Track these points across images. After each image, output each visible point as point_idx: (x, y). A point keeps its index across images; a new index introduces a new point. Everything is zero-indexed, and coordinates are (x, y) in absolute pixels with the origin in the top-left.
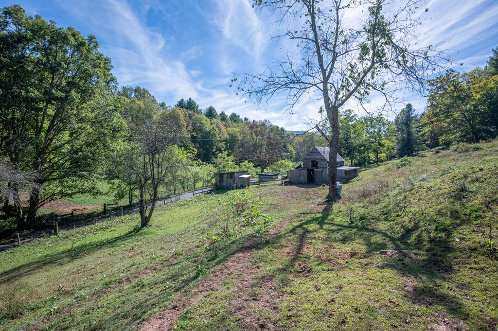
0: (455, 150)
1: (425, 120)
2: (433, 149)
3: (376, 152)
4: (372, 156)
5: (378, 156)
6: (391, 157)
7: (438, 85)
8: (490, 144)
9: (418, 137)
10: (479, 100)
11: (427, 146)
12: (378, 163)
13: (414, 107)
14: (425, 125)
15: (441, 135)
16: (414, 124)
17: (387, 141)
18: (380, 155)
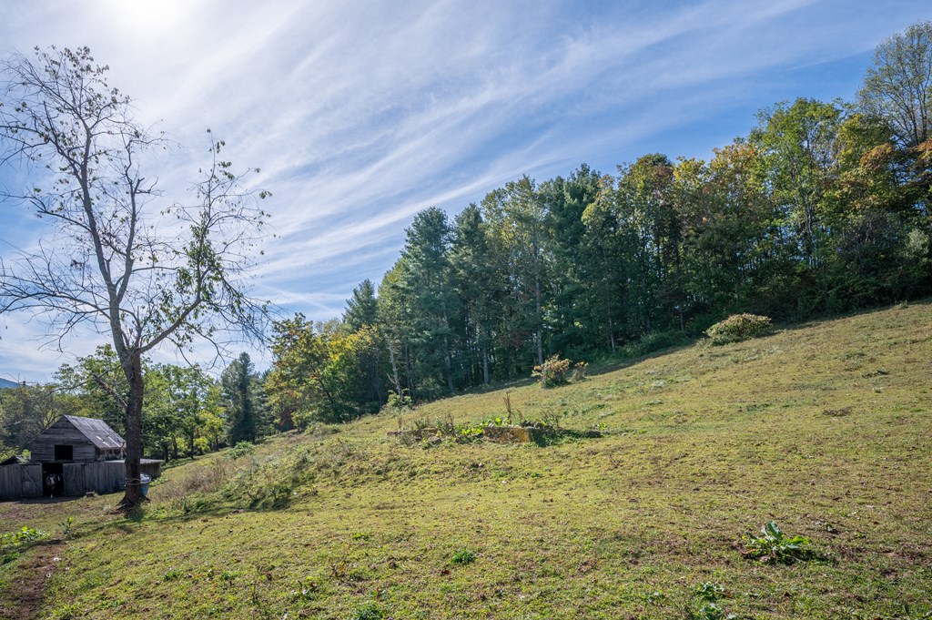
0: (312, 433)
1: (270, 385)
2: (285, 433)
3: (190, 434)
4: (181, 443)
5: (192, 442)
6: (218, 446)
7: (286, 333)
8: (349, 426)
9: (262, 411)
10: (338, 364)
11: (276, 428)
12: (194, 457)
13: (252, 361)
14: (270, 392)
15: (295, 410)
16: (254, 388)
17: (210, 415)
18: (196, 441)
